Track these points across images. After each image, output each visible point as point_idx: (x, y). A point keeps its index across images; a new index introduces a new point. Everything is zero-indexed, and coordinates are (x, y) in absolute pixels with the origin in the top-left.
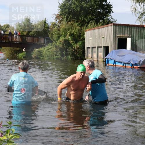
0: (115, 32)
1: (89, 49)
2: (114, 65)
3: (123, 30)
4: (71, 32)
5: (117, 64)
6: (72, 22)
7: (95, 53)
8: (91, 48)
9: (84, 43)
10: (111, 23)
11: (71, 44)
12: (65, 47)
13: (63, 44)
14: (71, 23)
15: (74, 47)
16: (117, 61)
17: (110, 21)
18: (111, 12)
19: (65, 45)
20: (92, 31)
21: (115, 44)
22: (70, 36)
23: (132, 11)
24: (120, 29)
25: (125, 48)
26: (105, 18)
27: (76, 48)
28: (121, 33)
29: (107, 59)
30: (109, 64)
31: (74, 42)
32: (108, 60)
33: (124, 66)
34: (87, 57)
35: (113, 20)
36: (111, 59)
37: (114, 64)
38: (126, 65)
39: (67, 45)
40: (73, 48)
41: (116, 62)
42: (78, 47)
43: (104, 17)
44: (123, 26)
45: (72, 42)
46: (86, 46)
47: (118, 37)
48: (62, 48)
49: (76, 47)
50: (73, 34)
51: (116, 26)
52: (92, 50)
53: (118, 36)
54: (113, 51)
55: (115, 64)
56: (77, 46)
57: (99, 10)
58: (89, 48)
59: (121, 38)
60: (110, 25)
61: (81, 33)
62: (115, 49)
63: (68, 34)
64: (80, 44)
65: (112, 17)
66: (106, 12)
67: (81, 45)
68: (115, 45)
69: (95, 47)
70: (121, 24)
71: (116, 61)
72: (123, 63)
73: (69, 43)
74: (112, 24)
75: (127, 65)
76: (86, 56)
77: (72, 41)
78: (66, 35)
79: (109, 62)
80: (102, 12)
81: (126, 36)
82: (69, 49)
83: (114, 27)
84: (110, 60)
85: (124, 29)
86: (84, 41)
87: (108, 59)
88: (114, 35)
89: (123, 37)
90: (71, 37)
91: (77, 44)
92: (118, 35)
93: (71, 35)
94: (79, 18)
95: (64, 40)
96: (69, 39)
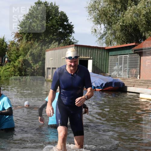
1: (49, 70)
4: (31, 52)
8: (51, 69)
9: (44, 63)
11: (31, 64)
12: (24, 67)
13: (22, 64)
14: (31, 42)
17: (71, 41)
18: (72, 32)
19: (25, 65)
20: (53, 51)
23: (92, 31)
24: (82, 50)
26: (66, 39)
27: (35, 68)
28: (82, 55)
31: (33, 63)
35: (75, 41)
39: (27, 66)
40: (32, 69)
42: (38, 67)
44: (84, 47)
45: (31, 62)
46: (46, 67)
48: (21, 68)
50: (34, 53)
51: (77, 47)
52: (52, 71)
56: (36, 66)
57: (61, 30)
58: (50, 68)
59: (82, 59)
60: (71, 46)
61: (40, 53)
65: (73, 38)
66: (67, 32)
67: (41, 65)
69: (55, 68)
70: (82, 45)
73: (29, 62)
74: (74, 45)
76: (46, 77)
77: (32, 61)
80: (63, 32)
81: (88, 58)
82: (28, 69)
83: (76, 48)
85: (85, 50)
86: (44, 61)
90: (31, 57)
91: (37, 64)
93: (32, 55)
94: (40, 37)
95: (24, 59)
96: (28, 59)
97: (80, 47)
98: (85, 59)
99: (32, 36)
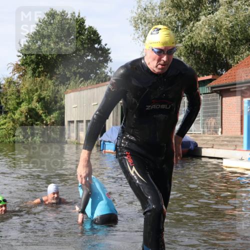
1: (72, 125)
4: (40, 95)
6: (43, 78)
7: (82, 130)
8: (75, 122)
9: (62, 114)
11: (41, 116)
12: (30, 121)
13: (26, 117)
14: (41, 79)
15: (46, 121)
17: (107, 76)
18: (108, 60)
19: (31, 117)
20: (77, 93)
21: (117, 115)
22: (38, 101)
27: (48, 123)
29: (102, 143)
30: (106, 151)
31: (45, 113)
32: (104, 143)
34: (69, 138)
36: (110, 142)
39: (34, 118)
40: (43, 123)
42: (53, 121)
43: (97, 70)
45: (41, 112)
46: (67, 119)
47: (121, 103)
48: (24, 122)
49: (48, 121)
50: (44, 98)
52: (77, 126)
54: (114, 127)
56: (50, 119)
57: (89, 58)
58: (73, 122)
60: (107, 83)
61: (57, 97)
62: (117, 125)
63: (35, 98)
64: (56, 115)
65: (111, 70)
66: (100, 60)
67: (58, 117)
68: (117, 118)
69: (82, 121)
73: (37, 113)
76: (66, 136)
77: (43, 110)
78: (32, 100)
79: (106, 146)
80: (94, 60)
82: (37, 125)
84: (108, 143)
86: (63, 111)
87: (104, 141)
90: (40, 103)
91: (52, 116)
93: (40, 100)
94: (55, 70)
95: (29, 108)
96: (36, 107)
99: (42, 69)
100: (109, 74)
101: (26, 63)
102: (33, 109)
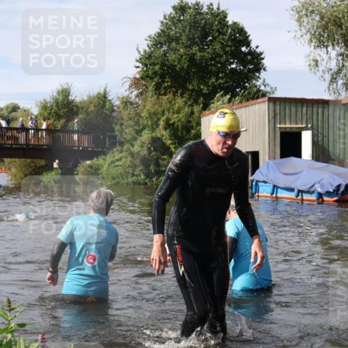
0: (274, 118)
2: (274, 195)
3: (291, 112)
4: (168, 120)
5: (282, 194)
6: (170, 96)
10: (264, 95)
11: (169, 148)
12: (155, 155)
13: (149, 149)
14: (167, 97)
16: (282, 186)
17: (259, 90)
18: (260, 69)
19: (155, 150)
21: (275, 145)
23: (310, 65)
24: (285, 109)
25: (299, 155)
26: (247, 84)
28: (288, 120)
29: (254, 183)
30: (260, 194)
31: (175, 143)
32: (257, 184)
33: (300, 197)
35: (268, 89)
36: (265, 182)
37: (272, 194)
38: (304, 194)
39: (160, 151)
41: (279, 190)
43: (246, 82)
44: (291, 103)
45: (169, 142)
47: (280, 128)
48: (147, 156)
50: (174, 123)
51: (275, 102)
53: (281, 126)
54: (270, 162)
55: (276, 194)
57: (234, 66)
59: (288, 130)
60: (260, 100)
61: (190, 122)
62: (275, 158)
63: (162, 123)
65: (264, 82)
66: (249, 69)
68: (275, 148)
70: (285, 98)
71: (278, 185)
72: (296, 191)
73: (164, 144)
74: (266, 98)
75: (306, 197)
77: (171, 140)
78: (158, 125)
79: (260, 188)
80: (240, 69)
81: (300, 126)
82: (163, 160)
83: (271, 104)
84: (263, 184)
85: (293, 109)
87: (257, 182)
88: (272, 125)
89: (291, 128)
90: (168, 131)
92: (280, 124)
93: (168, 125)
94: (188, 85)
95: (152, 138)
96: (163, 136)
97: (280, 102)
98: (294, 130)
99: (169, 84)
100: (262, 88)
101: (148, 76)
102: (159, 139)
